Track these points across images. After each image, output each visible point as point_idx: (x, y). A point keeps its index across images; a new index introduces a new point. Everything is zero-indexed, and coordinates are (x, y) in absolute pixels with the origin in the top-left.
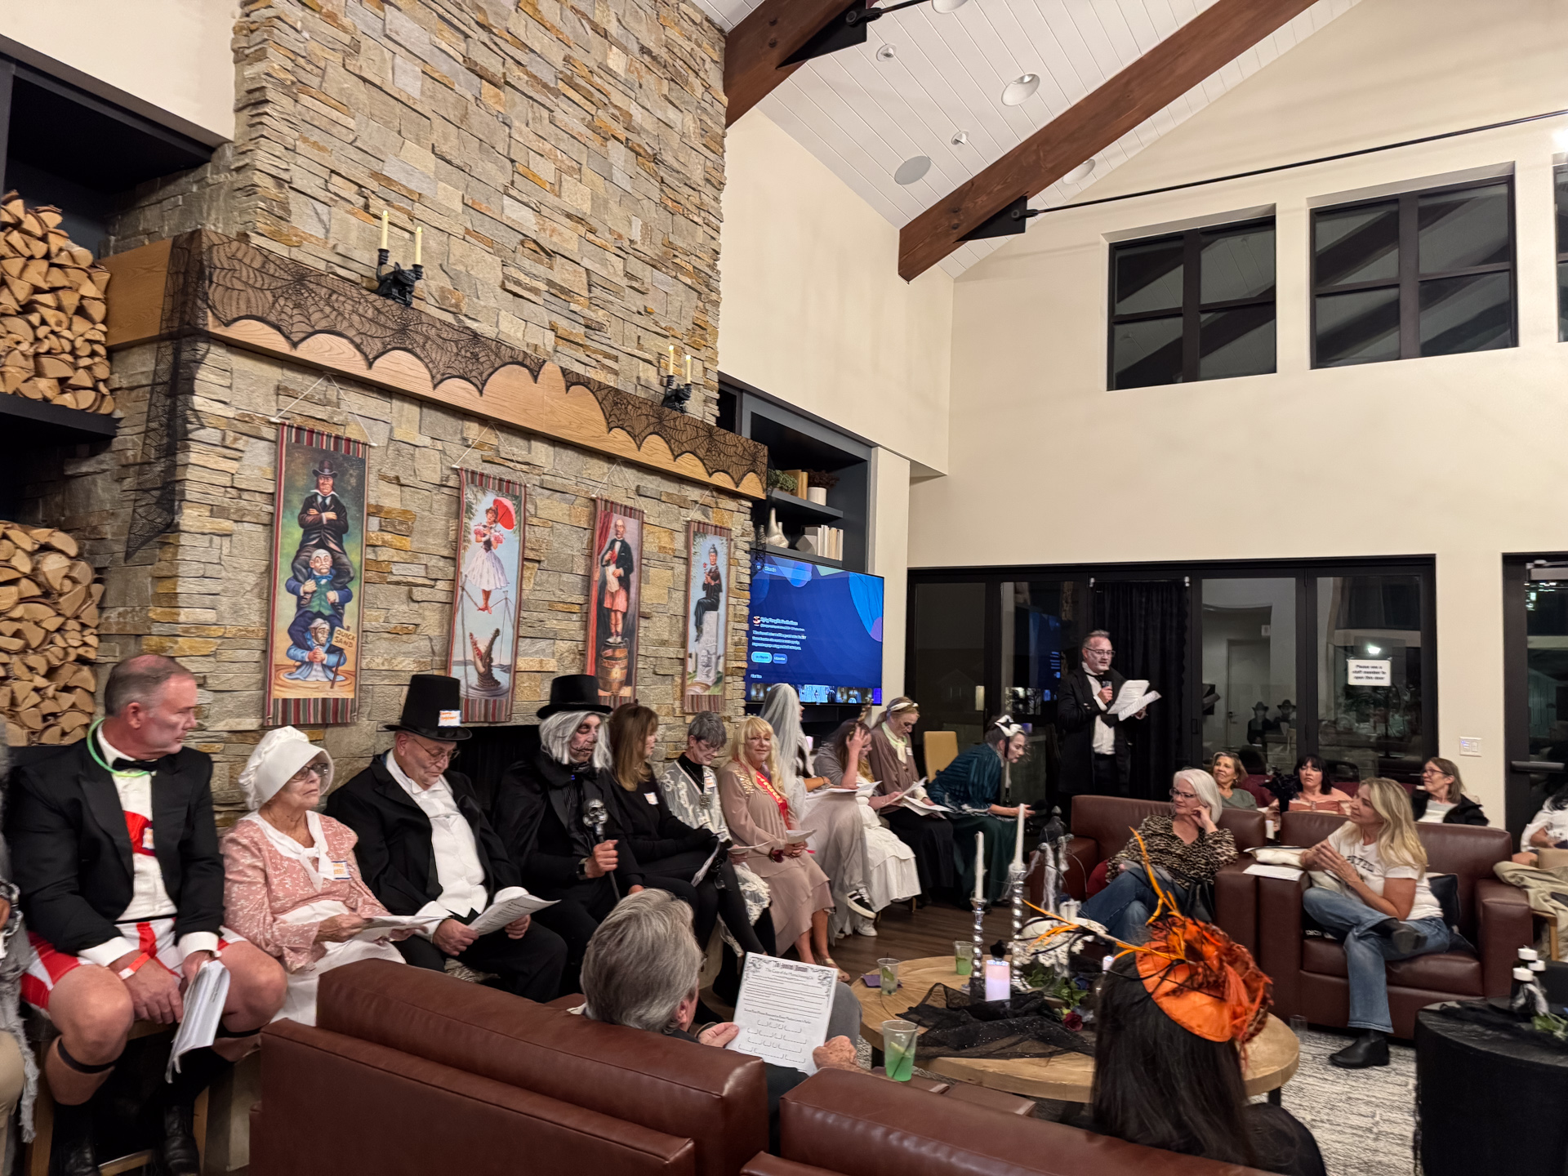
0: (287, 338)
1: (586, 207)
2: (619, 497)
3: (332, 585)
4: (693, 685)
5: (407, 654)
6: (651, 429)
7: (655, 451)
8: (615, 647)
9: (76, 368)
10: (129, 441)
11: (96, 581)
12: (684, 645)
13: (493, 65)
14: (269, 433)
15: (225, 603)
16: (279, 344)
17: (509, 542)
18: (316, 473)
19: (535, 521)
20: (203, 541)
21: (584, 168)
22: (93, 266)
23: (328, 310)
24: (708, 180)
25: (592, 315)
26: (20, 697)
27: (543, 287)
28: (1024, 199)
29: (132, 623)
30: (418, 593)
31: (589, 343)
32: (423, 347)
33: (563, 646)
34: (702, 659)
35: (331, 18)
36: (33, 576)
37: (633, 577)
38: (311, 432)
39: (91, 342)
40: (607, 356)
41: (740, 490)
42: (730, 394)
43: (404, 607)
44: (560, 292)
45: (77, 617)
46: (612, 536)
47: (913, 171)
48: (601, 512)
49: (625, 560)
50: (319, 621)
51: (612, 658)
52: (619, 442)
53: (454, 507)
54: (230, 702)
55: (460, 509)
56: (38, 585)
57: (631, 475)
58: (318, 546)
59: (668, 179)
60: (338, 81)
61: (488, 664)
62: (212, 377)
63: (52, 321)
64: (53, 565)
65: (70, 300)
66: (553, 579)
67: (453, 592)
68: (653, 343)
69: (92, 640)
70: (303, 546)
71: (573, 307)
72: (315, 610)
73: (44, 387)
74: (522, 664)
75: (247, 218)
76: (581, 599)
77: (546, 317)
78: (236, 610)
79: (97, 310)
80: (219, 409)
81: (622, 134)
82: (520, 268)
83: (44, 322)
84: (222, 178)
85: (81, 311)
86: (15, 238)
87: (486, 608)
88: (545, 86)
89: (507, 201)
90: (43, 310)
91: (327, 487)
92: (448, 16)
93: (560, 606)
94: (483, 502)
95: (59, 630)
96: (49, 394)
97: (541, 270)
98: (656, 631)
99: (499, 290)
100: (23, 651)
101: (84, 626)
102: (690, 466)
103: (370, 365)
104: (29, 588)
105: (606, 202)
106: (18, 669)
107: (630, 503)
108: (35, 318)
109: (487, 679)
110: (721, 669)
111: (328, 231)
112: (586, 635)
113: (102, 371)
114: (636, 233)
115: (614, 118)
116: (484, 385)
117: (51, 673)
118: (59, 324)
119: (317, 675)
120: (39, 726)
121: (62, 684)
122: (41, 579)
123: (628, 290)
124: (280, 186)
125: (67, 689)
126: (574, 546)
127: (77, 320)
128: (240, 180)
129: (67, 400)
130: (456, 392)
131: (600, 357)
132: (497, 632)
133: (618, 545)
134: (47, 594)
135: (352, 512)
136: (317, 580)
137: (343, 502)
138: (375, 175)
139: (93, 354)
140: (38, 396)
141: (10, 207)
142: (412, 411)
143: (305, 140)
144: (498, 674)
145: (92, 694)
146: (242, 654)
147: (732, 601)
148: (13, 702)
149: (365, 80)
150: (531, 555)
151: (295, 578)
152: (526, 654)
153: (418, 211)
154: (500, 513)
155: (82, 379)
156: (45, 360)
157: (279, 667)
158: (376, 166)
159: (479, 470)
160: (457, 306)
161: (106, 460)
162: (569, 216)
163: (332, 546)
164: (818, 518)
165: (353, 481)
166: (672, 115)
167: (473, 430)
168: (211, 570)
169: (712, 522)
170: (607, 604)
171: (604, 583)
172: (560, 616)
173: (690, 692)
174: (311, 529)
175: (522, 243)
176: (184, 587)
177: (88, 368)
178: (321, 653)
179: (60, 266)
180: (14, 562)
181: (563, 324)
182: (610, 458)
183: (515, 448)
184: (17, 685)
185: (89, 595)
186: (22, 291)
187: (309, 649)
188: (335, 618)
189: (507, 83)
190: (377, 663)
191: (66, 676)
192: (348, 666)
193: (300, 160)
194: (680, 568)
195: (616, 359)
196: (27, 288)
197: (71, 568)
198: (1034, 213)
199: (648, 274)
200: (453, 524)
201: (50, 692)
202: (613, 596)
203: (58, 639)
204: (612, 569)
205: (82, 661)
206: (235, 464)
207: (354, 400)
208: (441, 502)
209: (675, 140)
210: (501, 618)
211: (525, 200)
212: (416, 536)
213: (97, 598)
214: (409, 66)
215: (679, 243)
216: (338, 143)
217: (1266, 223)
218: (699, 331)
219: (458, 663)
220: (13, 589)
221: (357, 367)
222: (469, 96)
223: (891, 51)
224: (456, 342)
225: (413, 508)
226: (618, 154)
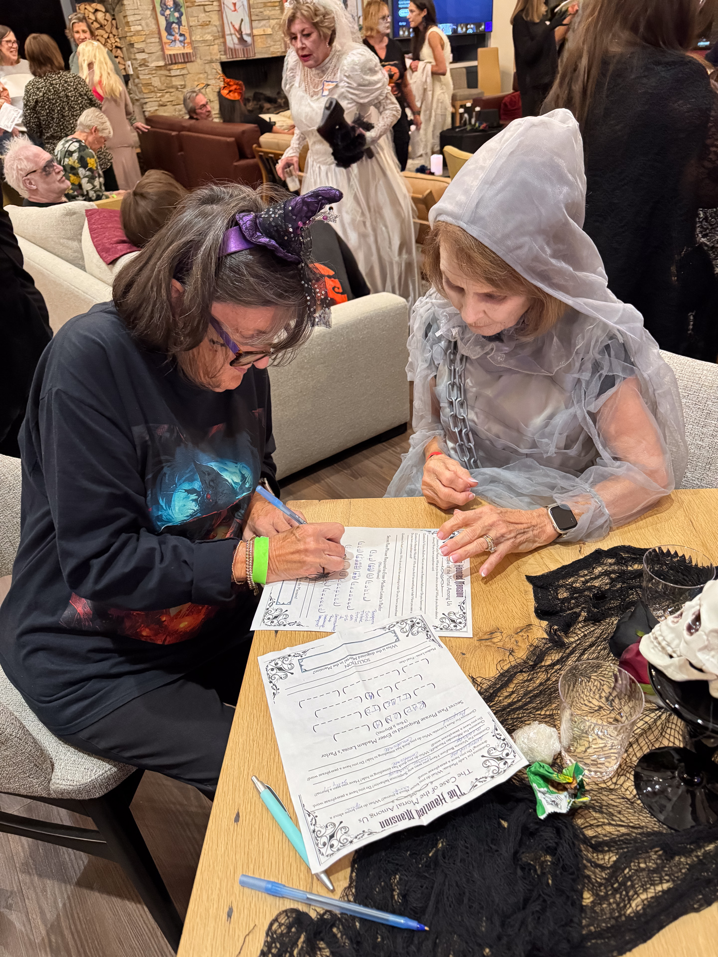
3: (175, 11)
5: (209, 33)
11: (114, 19)
15: (143, 23)
20: (131, 2)
30: (207, 8)
33: (273, 22)
36: (96, 20)
43: (203, 15)
45: (111, 33)
50: (174, 25)
54: (154, 57)
56: (99, 23)
61: (241, 34)
67: (220, 6)
72: (172, 21)
78: (147, 25)
87: (235, 10)
93: (269, 4)
101: (114, 36)
109: (242, 40)
119: (178, 44)
122: (99, 21)
132: (242, 20)
136: (170, 9)
144: (246, 38)
146: (153, 40)
151: (162, 10)
152: (257, 28)
168: (136, 12)
172: (270, 8)
178: (177, 36)
185: (112, 24)
187: (173, 35)
188: (179, 23)
190: (198, 38)
192: (188, 40)
197: (105, 16)
203: (108, 40)
205: (117, 47)
210: (242, 13)
213: (114, 25)
219: (228, 35)
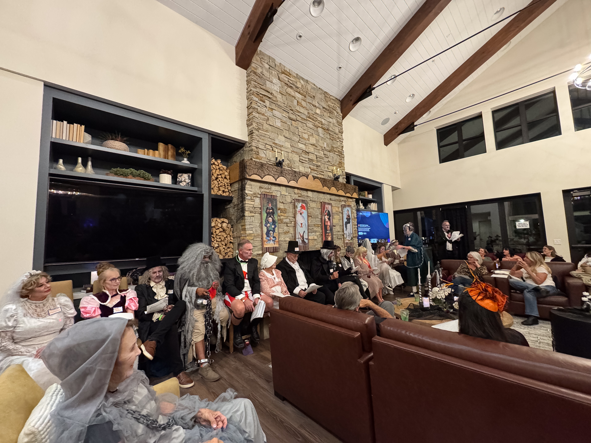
0: (261, 177)
1: (315, 142)
2: (327, 201)
3: (273, 224)
4: (346, 240)
5: (287, 237)
6: (332, 186)
7: (333, 190)
8: (328, 233)
9: (225, 188)
10: (235, 201)
11: (232, 227)
12: (343, 231)
13: (294, 117)
14: (259, 196)
15: (254, 229)
16: (259, 178)
17: (305, 212)
18: (268, 203)
19: (310, 208)
20: (249, 218)
21: (314, 135)
22: (226, 169)
23: (267, 171)
24: (339, 132)
25: (318, 164)
26: (221, 250)
27: (307, 160)
28: (413, 123)
29: (238, 235)
30: (288, 225)
31: (317, 170)
32: (286, 175)
33: (318, 234)
34: (348, 234)
35: (263, 115)
36: (221, 227)
37: (331, 218)
38: (266, 195)
39: (227, 183)
40: (321, 172)
41: (352, 197)
42: (348, 176)
43: (286, 228)
44: (311, 160)
45: (229, 234)
46: (326, 209)
47: (386, 121)
48: (323, 205)
49: (329, 214)
50: (271, 231)
51: (328, 235)
52: (326, 189)
53: (294, 207)
54: (256, 249)
55: (295, 207)
57: (328, 196)
58: (269, 217)
59: (331, 133)
60: (266, 126)
61: (303, 238)
62: (248, 187)
63: (221, 180)
64: (224, 225)
65: (223, 176)
66: (314, 219)
67: (295, 224)
68: (331, 168)
69: (232, 238)
70: (267, 217)
71: (314, 163)
72: (270, 229)
73: (221, 192)
74: (310, 238)
75: (251, 155)
76: (320, 223)
77: (308, 166)
78: (256, 231)
79: (228, 177)
80: (250, 192)
81: (321, 126)
82: (302, 157)
83: (219, 181)
84: (247, 149)
86: (214, 166)
87: (302, 227)
88: (304, 119)
89: (299, 144)
90: (219, 178)
91: (270, 206)
92: (284, 109)
93: (316, 225)
94: (299, 205)
95: (227, 237)
96: (221, 194)
97: (307, 156)
98: (337, 229)
99: (299, 162)
100: (221, 241)
101: (230, 236)
102: (341, 193)
103: (276, 180)
104: (221, 230)
105: (318, 140)
106: (220, 245)
107: (329, 202)
108: (218, 180)
109: (303, 241)
110: (352, 236)
111: (266, 155)
112: (322, 231)
113: (229, 188)
114: (325, 146)
115: (319, 123)
116: (297, 181)
117: (226, 245)
118: (222, 180)
119: (271, 242)
120: (225, 255)
121: (227, 247)
122: (223, 228)
123: (325, 158)
124: (257, 148)
125: (229, 248)
126: (318, 212)
127: (225, 179)
128: (250, 149)
129: (224, 194)
130: (292, 183)
131: (320, 172)
132: (304, 231)
133: (327, 211)
134: (224, 231)
135: (275, 210)
136: (270, 224)
137: (273, 208)
138: (274, 143)
139: (228, 185)
140: (220, 194)
141: (213, 161)
142: (284, 188)
143: (261, 139)
144: (305, 240)
145: (233, 249)
146: (258, 239)
147: (353, 221)
148: (220, 251)
149: (270, 125)
150: (309, 215)
151: (266, 223)
152: (310, 236)
153: (282, 149)
154: (303, 207)
155: (226, 190)
156: (220, 188)
157: (265, 241)
158: (274, 141)
159: (298, 199)
160: (291, 166)
161: (232, 205)
162: (311, 145)
163: (272, 217)
164: (370, 201)
165: (275, 204)
166: (331, 120)
167: (296, 190)
169: (347, 204)
170: (326, 224)
171: (325, 220)
172: (316, 227)
173: (345, 242)
174: (268, 214)
175: (303, 152)
176: (247, 227)
177: (227, 188)
178: (272, 238)
179: (221, 170)
180: (218, 225)
181: (312, 167)
182: (324, 193)
183: (304, 193)
184: (220, 248)
186: (215, 175)
187: (270, 237)
188: (274, 231)
189: (297, 120)
190: (282, 239)
191: (228, 246)
192: (277, 240)
193: (260, 143)
194: (341, 215)
195: (323, 172)
196: (216, 174)
197: (227, 225)
198: (416, 125)
199: (328, 153)
200: (294, 210)
201: (226, 249)
202: (327, 222)
204: (326, 216)
205: (231, 242)
206: (254, 203)
207: (274, 188)
208: (291, 206)
209: (332, 125)
210: (305, 229)
211: (302, 143)
212: (287, 213)
213: (232, 230)
214: (278, 121)
215: (334, 146)
216: (266, 138)
217: (479, 117)
218: (340, 164)
219: (297, 238)
220: (218, 230)
221: (274, 181)
222: (290, 124)
223: (378, 96)
224: (292, 173)
225: (286, 208)
226: (320, 130)
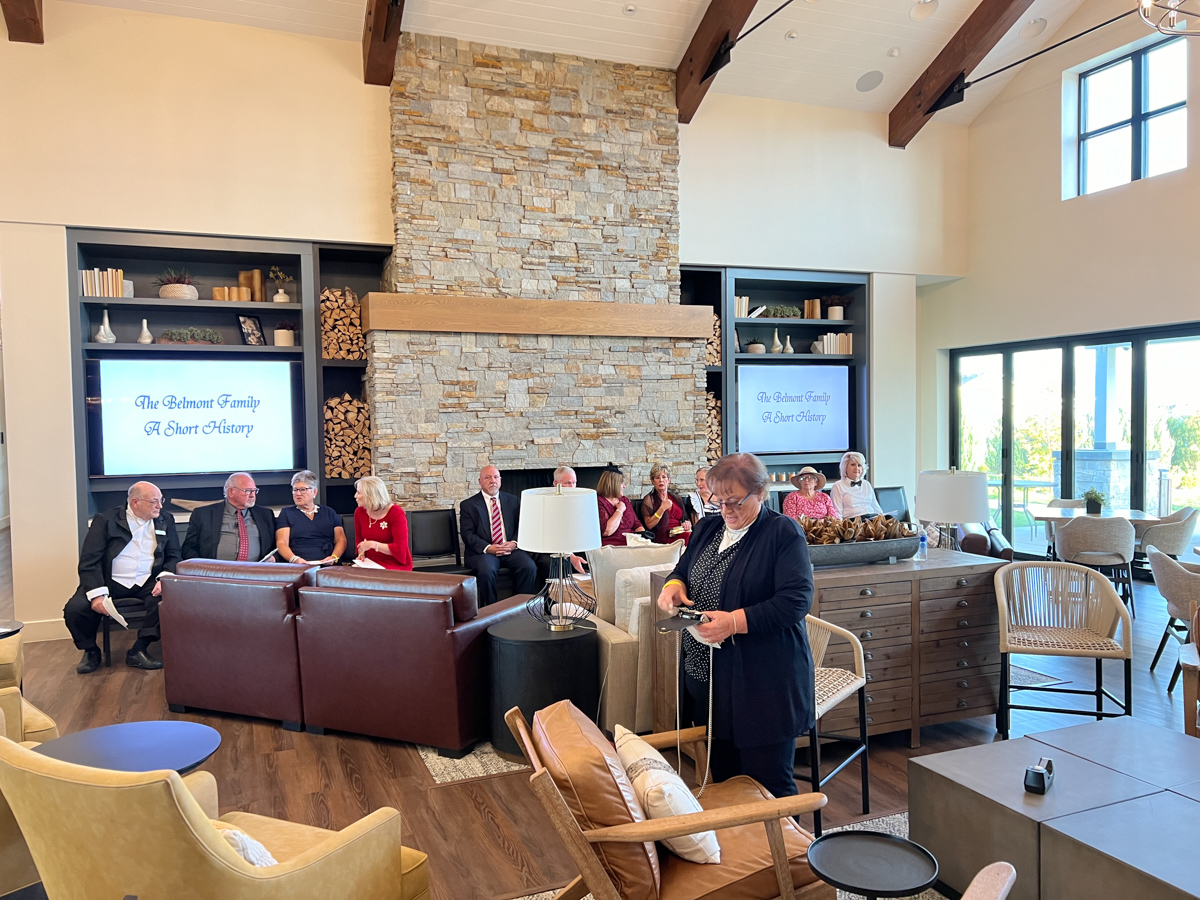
1: (573, 212)
5: (478, 440)
9: (352, 344)
13: (506, 165)
20: (385, 405)
21: (571, 192)
22: (354, 306)
24: (664, 163)
25: (580, 265)
26: (345, 462)
27: (547, 261)
28: (962, 76)
31: (579, 280)
33: (566, 431)
35: (423, 182)
36: (345, 420)
39: (357, 334)
40: (592, 283)
43: (475, 421)
44: (559, 260)
45: (361, 433)
47: (870, 81)
59: (632, 175)
60: (429, 207)
62: (381, 344)
63: (342, 330)
65: (347, 321)
66: (558, 400)
69: (367, 441)
71: (567, 264)
73: (343, 353)
74: (540, 441)
76: (576, 408)
77: (550, 274)
79: (357, 322)
80: (385, 356)
81: (595, 164)
82: (531, 256)
85: (351, 324)
88: (540, 161)
89: (521, 226)
90: (338, 326)
96: (344, 356)
97: (547, 253)
99: (521, 270)
104: (344, 424)
105: (586, 203)
111: (430, 271)
113: (361, 344)
114: (609, 212)
115: (589, 158)
121: (358, 457)
122: (348, 421)
123: (605, 245)
124: (407, 260)
125: (361, 459)
126: (570, 383)
127: (351, 327)
129: (350, 357)
131: (587, 285)
134: (351, 426)
138: (449, 240)
140: (341, 358)
141: (324, 294)
142: (471, 338)
143: (416, 238)
145: (369, 460)
149: (441, 202)
153: (472, 248)
156: (342, 344)
158: (450, 236)
160: (497, 284)
162: (562, 220)
164: (828, 330)
166: (632, 137)
167: (504, 340)
168: (389, 415)
172: (563, 417)
175: (534, 244)
176: (378, 422)
180: (339, 417)
181: (562, 275)
183: (529, 343)
184: (344, 458)
185: (364, 424)
189: (517, 170)
191: (360, 454)
193: (415, 247)
195: (598, 283)
196: (333, 320)
198: (968, 85)
199: (619, 231)
201: (355, 460)
203: (356, 441)
206: (394, 375)
207: (442, 340)
209: (636, 151)
211: (533, 221)
213: (368, 426)
214: (462, 186)
215: (641, 206)
216: (431, 233)
218: (661, 250)
220: (339, 425)
223: (794, 35)
